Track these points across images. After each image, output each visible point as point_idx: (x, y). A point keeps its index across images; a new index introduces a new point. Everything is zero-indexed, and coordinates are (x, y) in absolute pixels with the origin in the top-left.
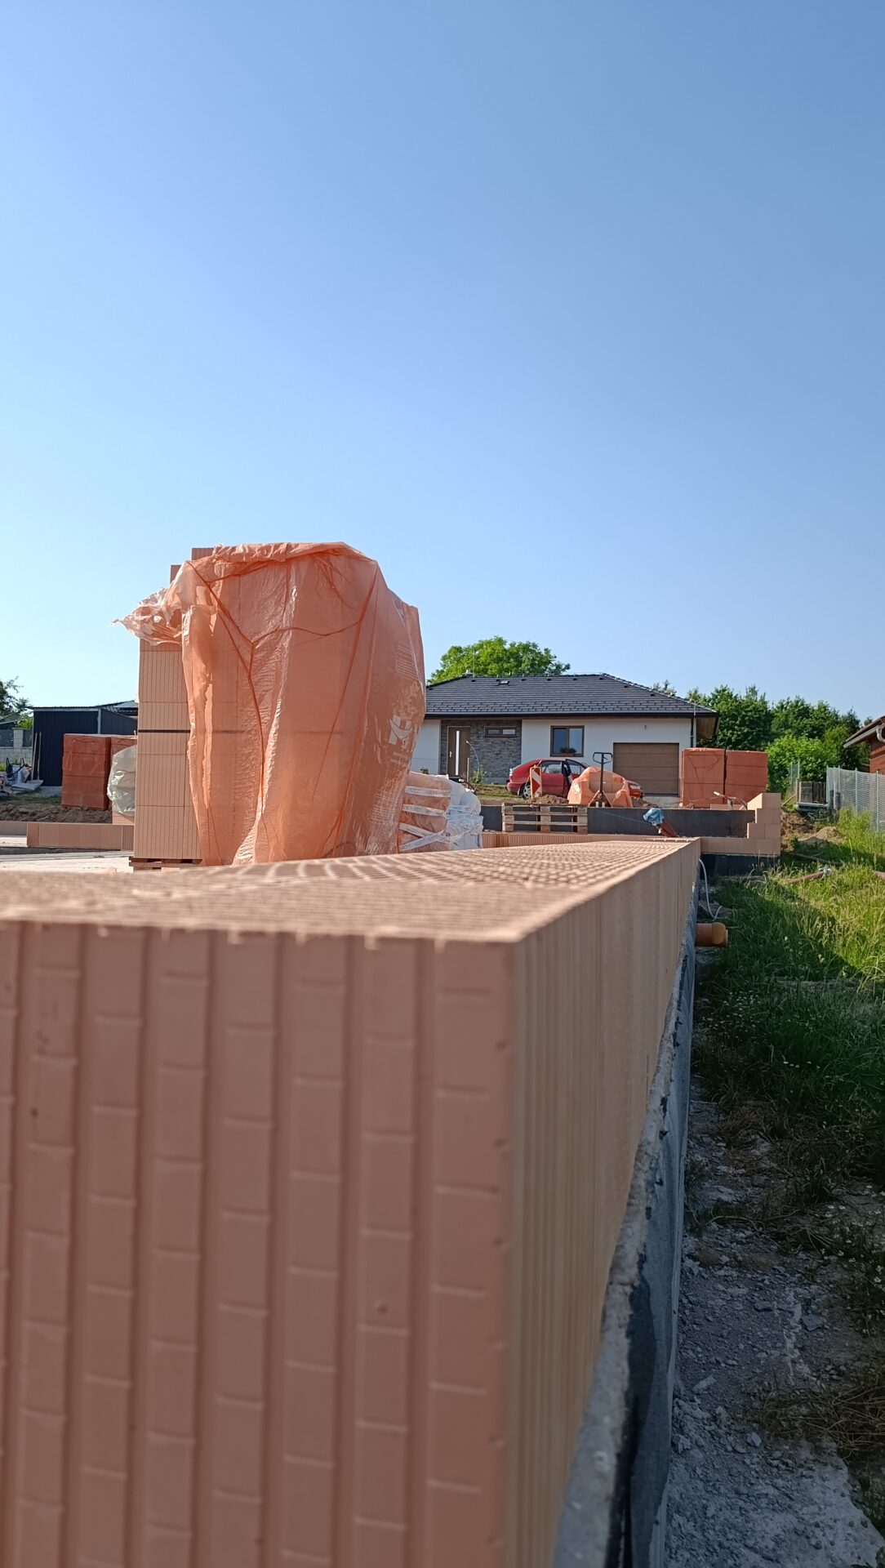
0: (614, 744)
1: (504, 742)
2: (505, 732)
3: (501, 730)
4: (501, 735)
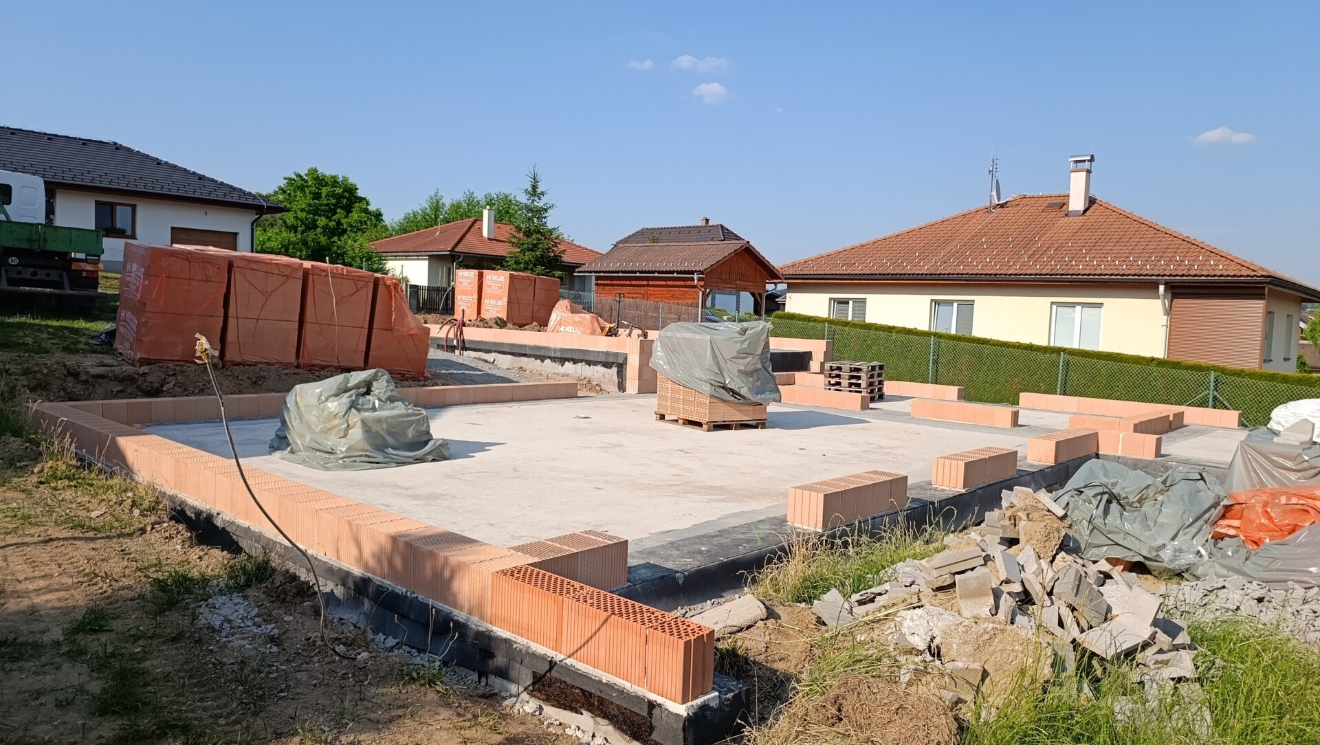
0: (172, 228)
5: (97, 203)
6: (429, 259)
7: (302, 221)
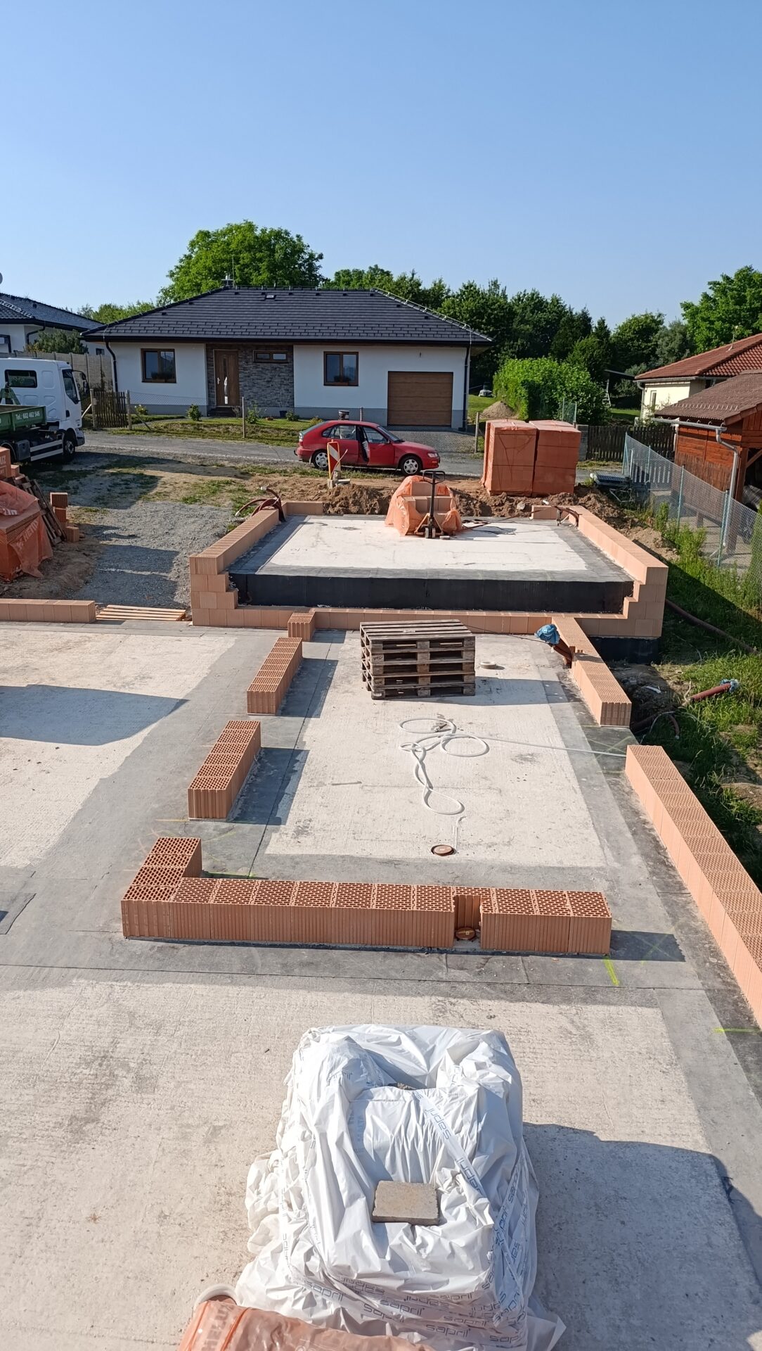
0: (389, 373)
1: (276, 368)
2: (276, 357)
3: (271, 355)
4: (271, 361)
5: (326, 354)
6: (691, 385)
7: (717, 332)
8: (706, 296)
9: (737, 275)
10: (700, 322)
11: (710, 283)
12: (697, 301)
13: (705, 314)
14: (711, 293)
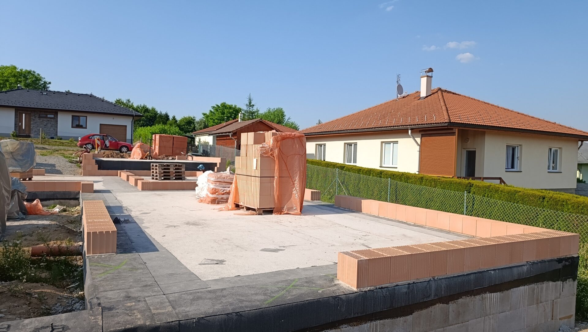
0: (100, 124)
1: (49, 120)
2: (49, 116)
3: (47, 115)
4: (46, 117)
5: (73, 116)
7: (216, 123)
8: (211, 111)
9: (221, 105)
10: (210, 120)
11: (212, 107)
12: (208, 113)
13: (211, 117)
14: (212, 110)
